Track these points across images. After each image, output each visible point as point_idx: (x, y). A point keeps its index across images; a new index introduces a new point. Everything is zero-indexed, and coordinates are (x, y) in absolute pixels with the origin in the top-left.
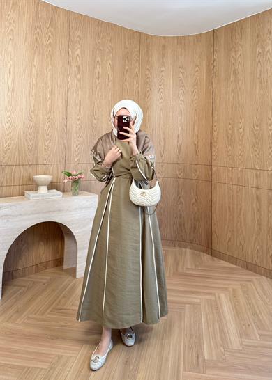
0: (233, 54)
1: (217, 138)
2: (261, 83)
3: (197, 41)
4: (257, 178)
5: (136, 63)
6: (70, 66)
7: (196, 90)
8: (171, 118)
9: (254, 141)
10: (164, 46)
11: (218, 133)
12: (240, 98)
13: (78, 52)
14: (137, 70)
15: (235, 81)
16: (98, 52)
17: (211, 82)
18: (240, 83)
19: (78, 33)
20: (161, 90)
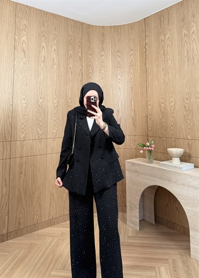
0: (163, 38)
1: (152, 112)
2: (188, 60)
3: (131, 29)
4: (189, 147)
5: (79, 48)
6: (16, 51)
7: (132, 71)
8: (111, 96)
9: (185, 113)
10: (103, 35)
11: (152, 106)
12: (170, 76)
13: (24, 38)
14: (80, 54)
15: (165, 61)
16: (43, 38)
17: (144, 63)
18: (169, 62)
19: (24, 22)
20: (102, 72)
